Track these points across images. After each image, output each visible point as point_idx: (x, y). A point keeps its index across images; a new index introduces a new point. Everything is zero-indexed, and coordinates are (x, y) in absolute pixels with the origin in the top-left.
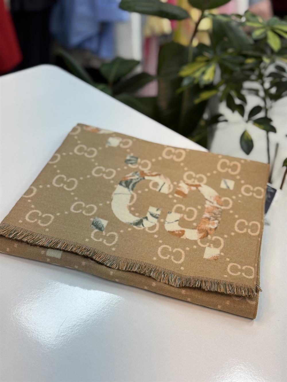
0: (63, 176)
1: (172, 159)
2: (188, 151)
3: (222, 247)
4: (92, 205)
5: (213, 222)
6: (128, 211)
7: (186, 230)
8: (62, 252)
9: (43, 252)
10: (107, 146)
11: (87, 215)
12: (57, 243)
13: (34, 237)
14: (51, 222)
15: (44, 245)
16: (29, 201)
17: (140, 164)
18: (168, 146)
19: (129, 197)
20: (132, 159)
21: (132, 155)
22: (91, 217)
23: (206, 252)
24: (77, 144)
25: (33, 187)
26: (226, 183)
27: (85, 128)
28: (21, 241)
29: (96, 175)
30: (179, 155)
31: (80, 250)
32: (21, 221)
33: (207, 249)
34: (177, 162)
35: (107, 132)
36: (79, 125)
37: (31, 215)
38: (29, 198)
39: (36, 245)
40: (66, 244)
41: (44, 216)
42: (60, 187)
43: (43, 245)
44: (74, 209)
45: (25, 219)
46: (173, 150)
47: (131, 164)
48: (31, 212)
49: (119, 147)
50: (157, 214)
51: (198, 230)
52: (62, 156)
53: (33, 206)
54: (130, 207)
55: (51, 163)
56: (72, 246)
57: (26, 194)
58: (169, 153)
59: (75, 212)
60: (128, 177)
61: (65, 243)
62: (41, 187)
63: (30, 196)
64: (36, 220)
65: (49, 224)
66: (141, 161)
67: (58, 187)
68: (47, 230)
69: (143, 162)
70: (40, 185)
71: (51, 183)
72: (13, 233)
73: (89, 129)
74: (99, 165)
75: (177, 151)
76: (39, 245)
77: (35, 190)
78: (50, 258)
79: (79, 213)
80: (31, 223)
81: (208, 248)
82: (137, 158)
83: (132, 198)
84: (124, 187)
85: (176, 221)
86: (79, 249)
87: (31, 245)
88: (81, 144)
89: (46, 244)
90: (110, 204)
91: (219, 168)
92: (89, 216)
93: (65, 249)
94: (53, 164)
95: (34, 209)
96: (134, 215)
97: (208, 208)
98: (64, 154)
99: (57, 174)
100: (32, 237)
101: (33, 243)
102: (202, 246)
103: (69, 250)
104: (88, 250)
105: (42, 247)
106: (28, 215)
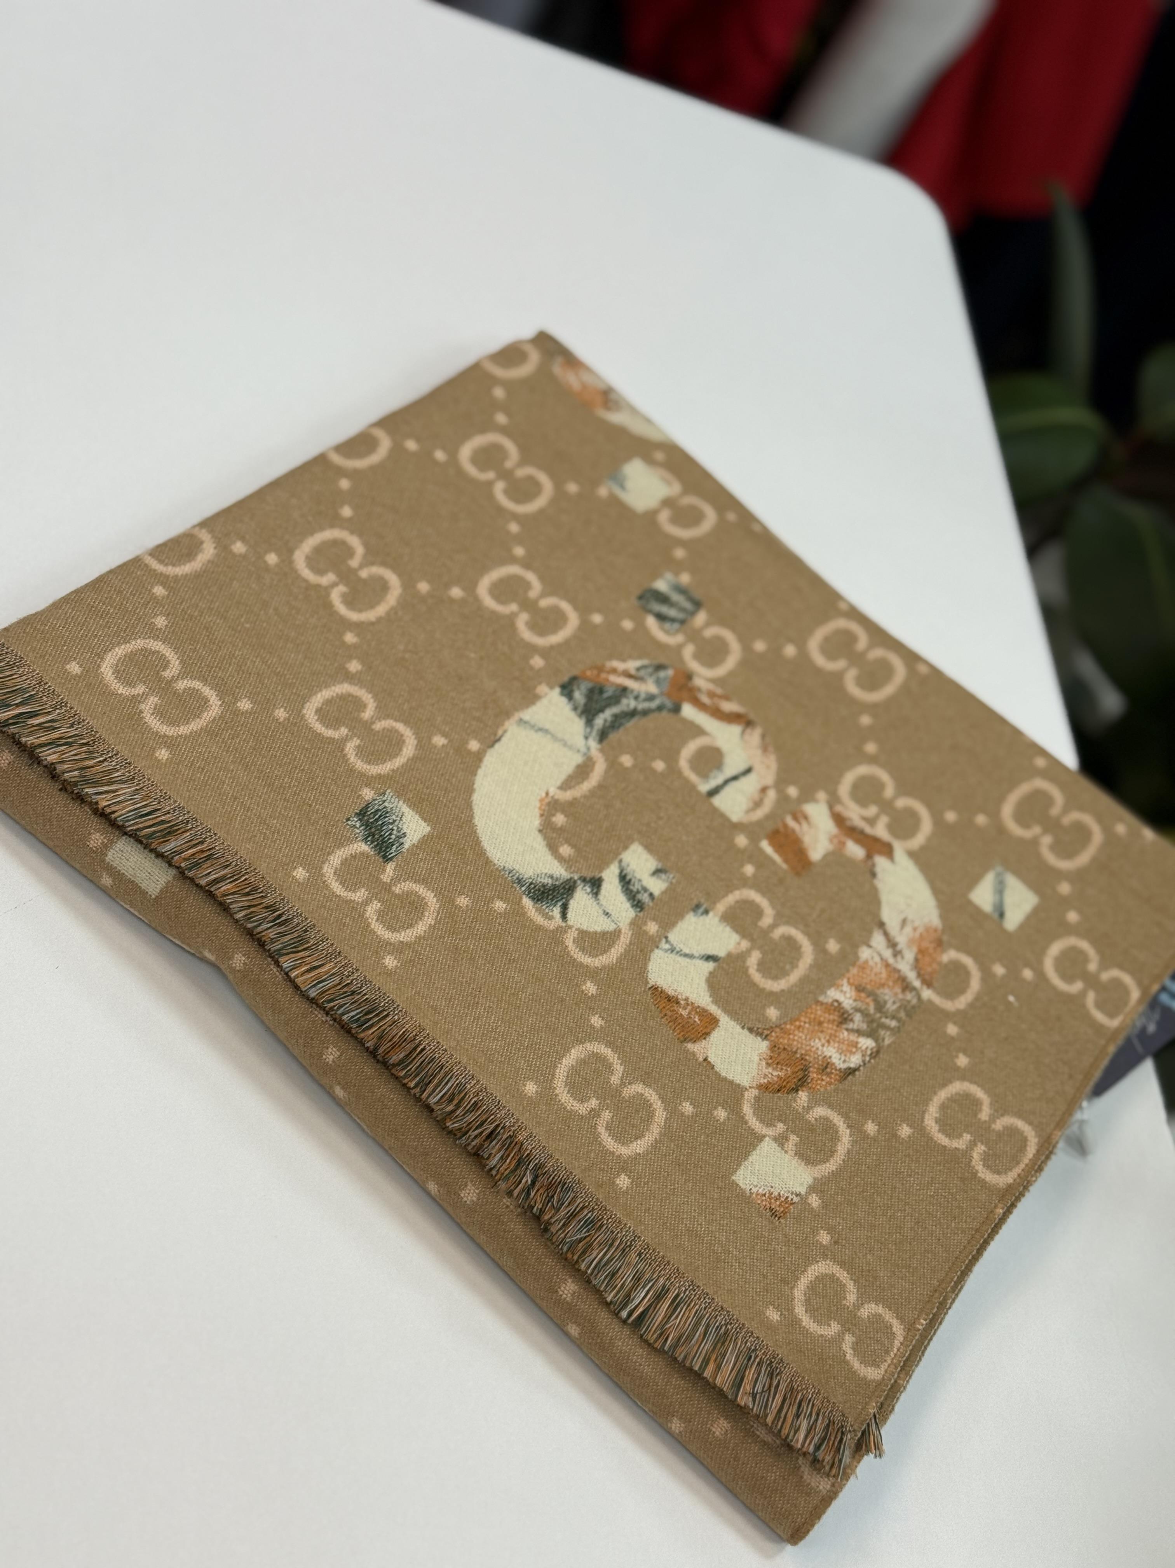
0: (355, 542)
1: (838, 678)
3: (830, 1166)
4: (400, 727)
5: (853, 1037)
6: (537, 822)
7: (725, 1020)
8: (173, 872)
9: (96, 839)
10: (603, 492)
11: (360, 765)
12: (171, 832)
13: (90, 763)
14: (195, 725)
15: (114, 812)
16: (159, 591)
17: (694, 636)
18: (855, 614)
19: (571, 761)
20: (676, 597)
21: (685, 578)
22: (369, 781)
23: (754, 1157)
24: (487, 426)
25: (204, 535)
26: (1000, 889)
27: (557, 368)
28: (31, 754)
29: (489, 602)
30: (875, 676)
31: (247, 904)
32: (74, 668)
33: (767, 1147)
34: (853, 701)
35: (637, 428)
37: (130, 657)
38: (163, 579)
39: (80, 799)
40: (202, 851)
41: (182, 685)
42: (318, 586)
43: (108, 810)
44: (318, 711)
45: (99, 666)
46: (863, 641)
47: (661, 618)
48: (139, 644)
49: (651, 516)
50: (645, 890)
51: (773, 1047)
52: (397, 450)
53: (161, 622)
54: (551, 807)
55: (336, 459)
56: (226, 871)
57: (159, 551)
58: (842, 645)
59: (319, 727)
60: (614, 671)
61: (202, 843)
62: (239, 547)
63: (170, 570)
64: (140, 690)
65: (184, 730)
66: (708, 624)
67: (306, 581)
68: (163, 754)
69: (711, 632)
70: (243, 539)
71: (287, 552)
72: (17, 705)
73: (572, 380)
74: (527, 565)
76: (97, 803)
77: (208, 551)
78: (117, 875)
79: (331, 740)
80: (114, 694)
81: (774, 1145)
82: (698, 605)
83: (583, 771)
84: (575, 709)
85: (709, 958)
86: (248, 894)
87: (66, 787)
88: (504, 430)
89: (122, 813)
90: (478, 758)
91: (1007, 810)
92: (362, 775)
93: (190, 869)
94: (341, 472)
95: (156, 638)
96: (553, 848)
97: (864, 967)
98: (411, 445)
99: (336, 521)
100: (83, 756)
101: (75, 784)
102: (754, 1123)
103: (203, 882)
104: (280, 916)
105: (103, 815)
106: (120, 651)
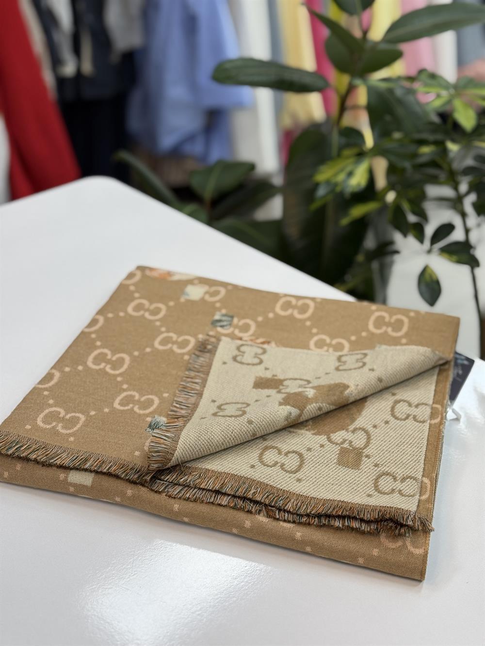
0: (106, 351)
1: (292, 315)
2: (318, 300)
4: (150, 397)
8: (93, 475)
9: (62, 476)
10: (182, 300)
11: (142, 412)
12: (86, 460)
13: (48, 452)
14: (78, 426)
15: (63, 464)
16: (46, 393)
17: (236, 327)
18: (286, 295)
20: (224, 318)
21: (224, 311)
22: (147, 415)
24: (133, 299)
25: (54, 371)
27: (148, 273)
28: (27, 459)
29: (161, 348)
30: (304, 309)
31: (123, 471)
32: (28, 427)
34: (300, 320)
35: (184, 278)
36: (139, 268)
37: (46, 416)
38: (46, 389)
39: (50, 465)
40: (100, 462)
41: (68, 417)
42: (100, 369)
43: (61, 464)
44: (119, 404)
45: (37, 423)
46: (294, 301)
47: (222, 326)
48: (47, 411)
49: (203, 300)
52: (107, 319)
53: (51, 402)
55: (87, 330)
56: (111, 464)
57: (41, 382)
58: (287, 305)
59: (122, 408)
61: (98, 459)
62: (67, 369)
63: (47, 386)
64: (54, 424)
65: (75, 429)
66: (239, 321)
67: (96, 369)
68: (72, 439)
69: (241, 323)
70: (67, 366)
71: (84, 364)
72: (14, 446)
73: (155, 274)
74: (168, 331)
75: (300, 302)
76: (56, 464)
77: (57, 375)
78: (75, 485)
79: (128, 410)
80: (46, 429)
82: (232, 317)
86: (122, 467)
87: (44, 464)
88: (140, 298)
89: (66, 462)
91: (371, 327)
92: (144, 415)
93: (98, 469)
94: (91, 333)
95: (52, 407)
98: (110, 315)
99: (96, 348)
100: (44, 452)
101: (46, 461)
103: (105, 471)
104: (136, 470)
105: (61, 467)
106: (42, 416)
